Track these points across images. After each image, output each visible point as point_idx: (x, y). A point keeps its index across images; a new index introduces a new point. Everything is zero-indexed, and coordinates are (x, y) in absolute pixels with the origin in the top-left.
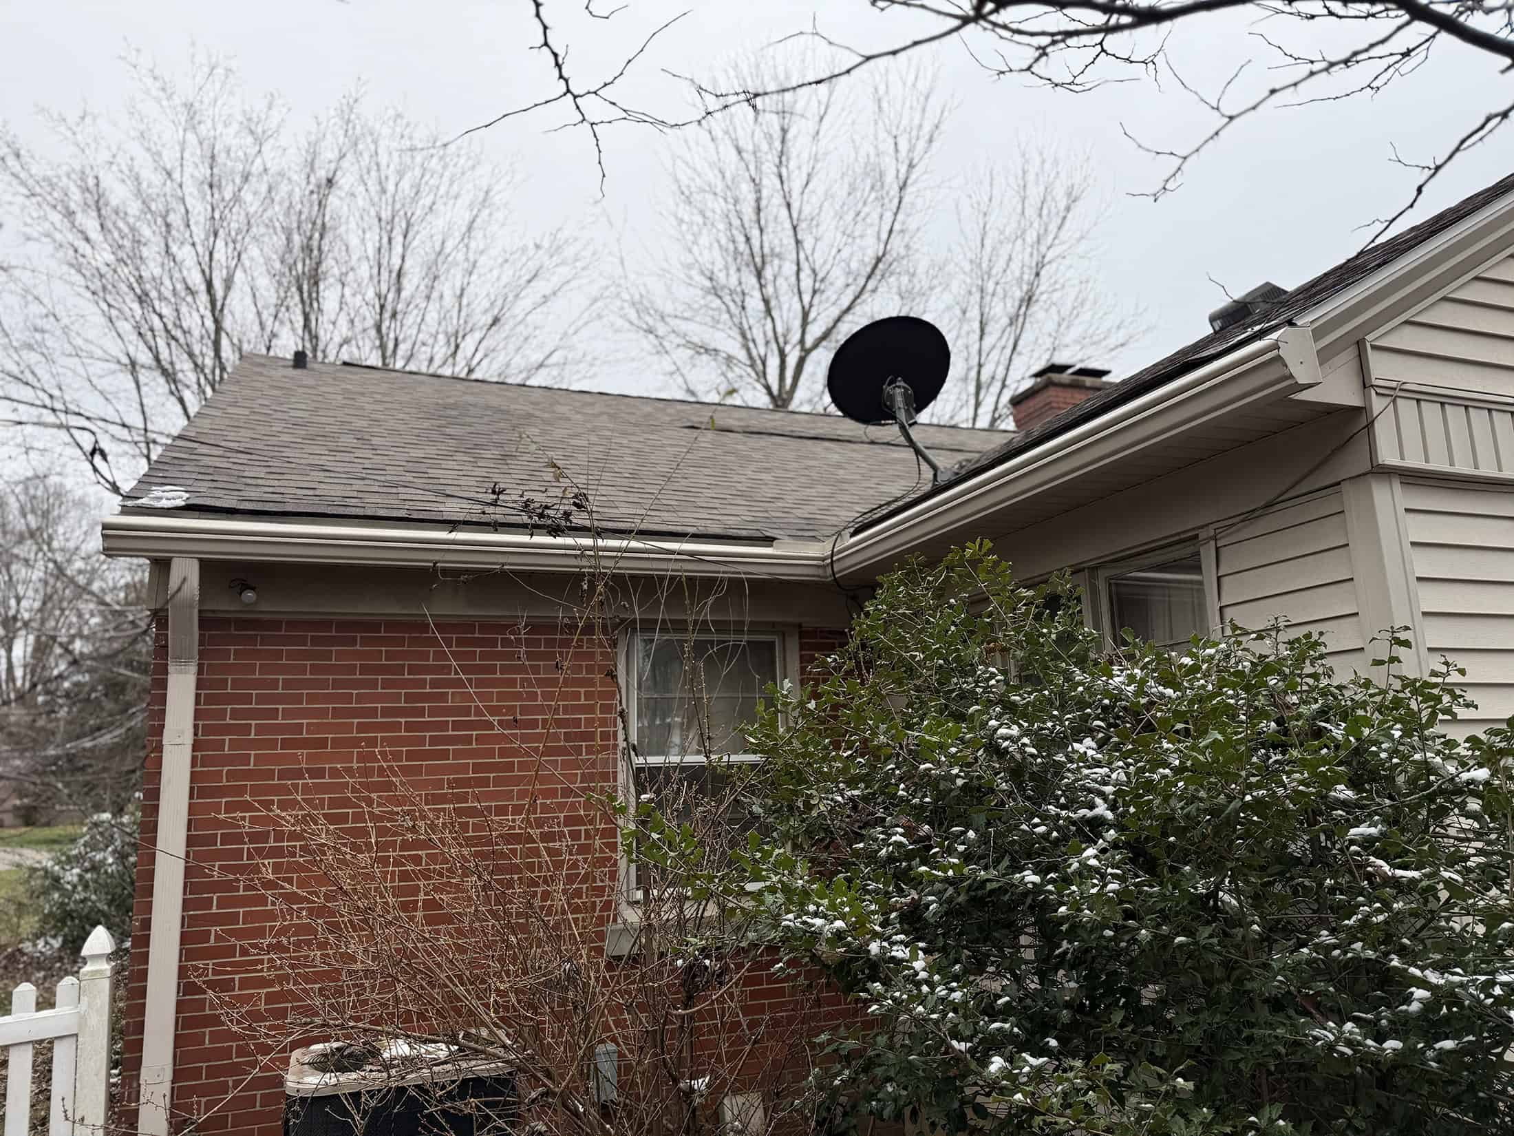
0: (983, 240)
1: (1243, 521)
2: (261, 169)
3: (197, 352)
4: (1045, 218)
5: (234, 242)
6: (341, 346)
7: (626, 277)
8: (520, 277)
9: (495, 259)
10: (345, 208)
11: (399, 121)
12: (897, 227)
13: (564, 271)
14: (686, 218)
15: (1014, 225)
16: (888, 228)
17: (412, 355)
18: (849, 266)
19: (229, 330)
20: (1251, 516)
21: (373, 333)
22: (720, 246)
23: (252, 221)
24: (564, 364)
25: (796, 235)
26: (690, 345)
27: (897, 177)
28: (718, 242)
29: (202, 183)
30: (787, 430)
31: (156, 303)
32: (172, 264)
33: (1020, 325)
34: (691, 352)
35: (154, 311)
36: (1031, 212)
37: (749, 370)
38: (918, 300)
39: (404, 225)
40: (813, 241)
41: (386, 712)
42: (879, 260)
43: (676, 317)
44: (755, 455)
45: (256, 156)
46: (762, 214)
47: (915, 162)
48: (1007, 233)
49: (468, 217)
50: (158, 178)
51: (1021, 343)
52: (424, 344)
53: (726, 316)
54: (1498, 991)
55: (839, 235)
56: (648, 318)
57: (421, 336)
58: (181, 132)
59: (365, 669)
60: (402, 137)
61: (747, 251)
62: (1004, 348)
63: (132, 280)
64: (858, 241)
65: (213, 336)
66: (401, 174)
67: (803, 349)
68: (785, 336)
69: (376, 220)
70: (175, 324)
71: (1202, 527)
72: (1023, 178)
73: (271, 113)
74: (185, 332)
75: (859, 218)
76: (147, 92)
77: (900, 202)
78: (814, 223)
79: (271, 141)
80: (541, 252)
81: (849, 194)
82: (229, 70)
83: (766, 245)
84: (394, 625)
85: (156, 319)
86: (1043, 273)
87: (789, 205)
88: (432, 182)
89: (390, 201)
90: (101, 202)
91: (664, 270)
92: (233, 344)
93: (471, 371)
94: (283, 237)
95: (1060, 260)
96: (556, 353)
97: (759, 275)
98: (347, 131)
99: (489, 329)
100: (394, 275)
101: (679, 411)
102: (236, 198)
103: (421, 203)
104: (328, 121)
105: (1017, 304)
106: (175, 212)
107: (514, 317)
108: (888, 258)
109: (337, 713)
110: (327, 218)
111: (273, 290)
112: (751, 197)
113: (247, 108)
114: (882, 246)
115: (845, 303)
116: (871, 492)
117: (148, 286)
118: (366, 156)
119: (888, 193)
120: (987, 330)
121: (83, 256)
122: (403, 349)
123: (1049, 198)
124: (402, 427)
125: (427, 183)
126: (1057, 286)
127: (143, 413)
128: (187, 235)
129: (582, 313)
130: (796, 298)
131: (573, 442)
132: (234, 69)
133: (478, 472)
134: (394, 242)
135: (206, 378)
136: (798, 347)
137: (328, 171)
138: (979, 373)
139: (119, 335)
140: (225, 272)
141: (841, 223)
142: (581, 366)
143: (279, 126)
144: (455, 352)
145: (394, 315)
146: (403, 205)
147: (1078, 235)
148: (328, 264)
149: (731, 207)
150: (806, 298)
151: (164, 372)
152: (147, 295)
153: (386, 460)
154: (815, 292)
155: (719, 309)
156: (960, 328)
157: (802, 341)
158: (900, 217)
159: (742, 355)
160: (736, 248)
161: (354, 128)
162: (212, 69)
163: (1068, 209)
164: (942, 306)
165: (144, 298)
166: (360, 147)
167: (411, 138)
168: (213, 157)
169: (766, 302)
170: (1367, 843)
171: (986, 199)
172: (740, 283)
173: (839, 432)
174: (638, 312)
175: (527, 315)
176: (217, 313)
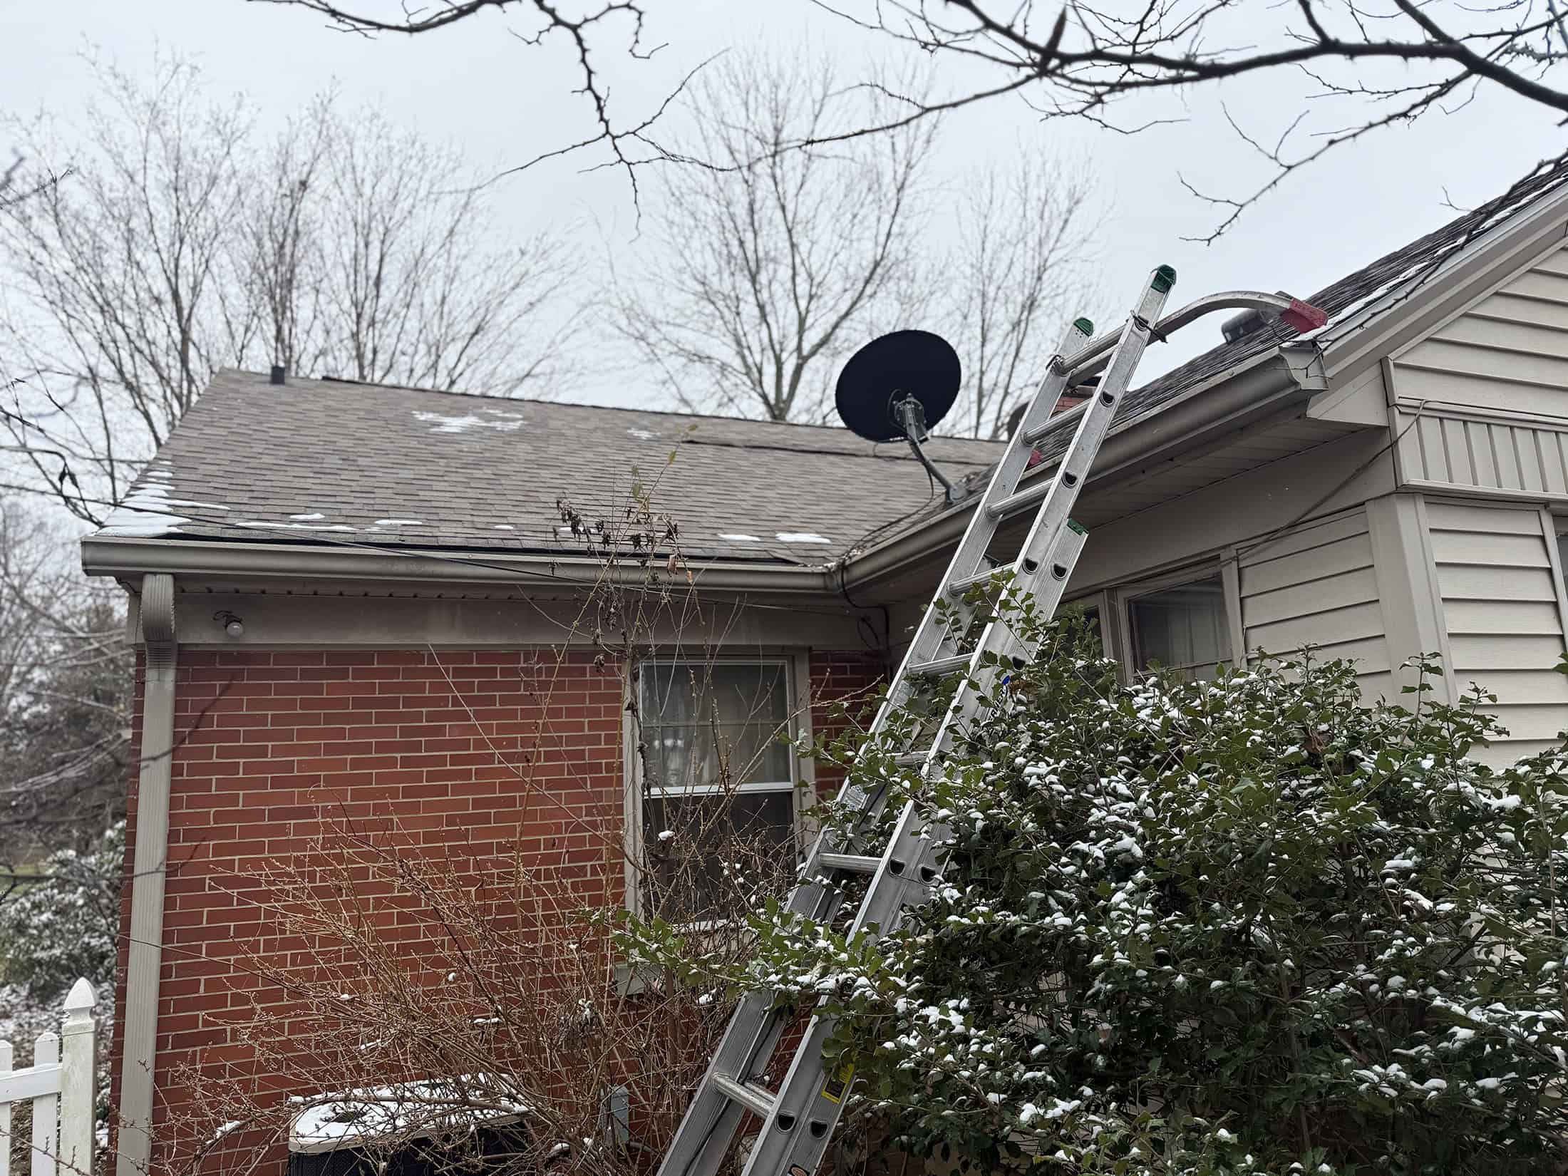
0: (983, 243)
1: (1266, 541)
2: (230, 171)
3: (163, 364)
4: (1046, 220)
5: (201, 247)
6: (316, 358)
7: (615, 283)
8: (504, 284)
9: (479, 265)
10: (320, 212)
11: (375, 121)
12: (895, 230)
13: (551, 277)
14: (677, 220)
15: (1015, 227)
16: (886, 230)
17: (391, 366)
18: (846, 269)
19: (197, 342)
20: (1273, 536)
21: (350, 344)
22: (714, 250)
23: (221, 226)
24: (552, 373)
25: (791, 237)
26: (681, 351)
27: (895, 179)
28: (711, 244)
29: (167, 186)
30: (789, 444)
31: (119, 313)
32: (135, 271)
33: (1022, 331)
34: (684, 360)
35: (116, 320)
36: (1032, 215)
37: (745, 378)
38: (917, 306)
39: (381, 229)
40: (809, 245)
41: (381, 747)
42: (877, 264)
43: (668, 323)
44: (760, 471)
45: (224, 158)
46: (756, 217)
47: (913, 162)
48: (1008, 237)
49: (449, 222)
50: (119, 182)
51: (1023, 349)
52: (403, 353)
53: (719, 322)
54: (1541, 1028)
55: (836, 239)
56: (638, 325)
57: (400, 346)
58: (144, 134)
59: (358, 703)
60: (379, 137)
61: (741, 255)
62: (1005, 355)
63: (93, 288)
64: (855, 244)
65: (179, 347)
66: (378, 177)
67: (800, 356)
68: (781, 344)
69: (351, 225)
70: (139, 335)
71: (1224, 547)
72: (1025, 179)
73: (239, 113)
74: (149, 343)
75: (856, 221)
76: (107, 91)
77: (898, 205)
78: (810, 226)
79: (240, 142)
80: (526, 258)
81: (846, 196)
82: (195, 68)
83: (760, 248)
84: (388, 655)
85: (118, 330)
86: (1045, 277)
87: (783, 208)
88: (411, 185)
89: (367, 205)
90: (59, 207)
91: (655, 275)
92: (201, 355)
93: (452, 383)
94: (254, 242)
95: (1062, 264)
96: (543, 363)
97: (754, 280)
98: (320, 132)
99: (472, 338)
100: (371, 282)
101: (677, 425)
102: (204, 201)
103: (400, 206)
104: (301, 121)
105: (1019, 309)
106: (138, 217)
107: (499, 325)
108: (888, 262)
109: (330, 749)
110: (300, 223)
111: (243, 297)
112: (745, 200)
113: (215, 108)
114: (880, 250)
115: (843, 308)
116: (880, 509)
117: (110, 297)
118: (341, 156)
119: (885, 195)
120: (990, 335)
121: (40, 264)
122: (382, 359)
123: (1050, 200)
124: (388, 446)
125: (406, 186)
126: (1060, 291)
127: (106, 428)
128: (151, 241)
129: (570, 321)
130: (792, 304)
131: (569, 459)
132: (200, 66)
133: (471, 493)
134: (370, 247)
135: (173, 391)
136: (795, 355)
137: (300, 173)
138: (981, 379)
139: (79, 347)
140: (191, 279)
141: (838, 225)
142: (568, 376)
143: (248, 127)
144: (436, 362)
145: (372, 323)
146: (381, 209)
147: (1080, 237)
148: (302, 271)
149: (724, 209)
150: (803, 303)
151: (129, 386)
152: (109, 304)
153: (371, 482)
154: (811, 297)
155: (712, 315)
156: (962, 334)
157: (799, 348)
158: (898, 219)
159: (737, 363)
160: (729, 252)
161: (328, 129)
162: (178, 66)
163: (1070, 211)
164: (942, 312)
165: (106, 308)
166: (335, 148)
167: (388, 138)
168: (178, 159)
169: (761, 307)
170: (1403, 874)
171: (986, 201)
172: (734, 288)
173: (843, 445)
174: (628, 318)
175: (511, 323)
176: (184, 321)
